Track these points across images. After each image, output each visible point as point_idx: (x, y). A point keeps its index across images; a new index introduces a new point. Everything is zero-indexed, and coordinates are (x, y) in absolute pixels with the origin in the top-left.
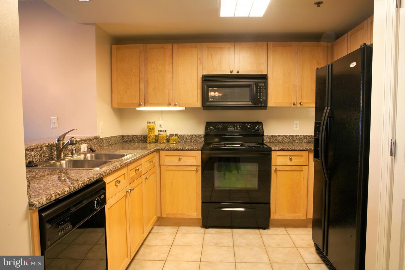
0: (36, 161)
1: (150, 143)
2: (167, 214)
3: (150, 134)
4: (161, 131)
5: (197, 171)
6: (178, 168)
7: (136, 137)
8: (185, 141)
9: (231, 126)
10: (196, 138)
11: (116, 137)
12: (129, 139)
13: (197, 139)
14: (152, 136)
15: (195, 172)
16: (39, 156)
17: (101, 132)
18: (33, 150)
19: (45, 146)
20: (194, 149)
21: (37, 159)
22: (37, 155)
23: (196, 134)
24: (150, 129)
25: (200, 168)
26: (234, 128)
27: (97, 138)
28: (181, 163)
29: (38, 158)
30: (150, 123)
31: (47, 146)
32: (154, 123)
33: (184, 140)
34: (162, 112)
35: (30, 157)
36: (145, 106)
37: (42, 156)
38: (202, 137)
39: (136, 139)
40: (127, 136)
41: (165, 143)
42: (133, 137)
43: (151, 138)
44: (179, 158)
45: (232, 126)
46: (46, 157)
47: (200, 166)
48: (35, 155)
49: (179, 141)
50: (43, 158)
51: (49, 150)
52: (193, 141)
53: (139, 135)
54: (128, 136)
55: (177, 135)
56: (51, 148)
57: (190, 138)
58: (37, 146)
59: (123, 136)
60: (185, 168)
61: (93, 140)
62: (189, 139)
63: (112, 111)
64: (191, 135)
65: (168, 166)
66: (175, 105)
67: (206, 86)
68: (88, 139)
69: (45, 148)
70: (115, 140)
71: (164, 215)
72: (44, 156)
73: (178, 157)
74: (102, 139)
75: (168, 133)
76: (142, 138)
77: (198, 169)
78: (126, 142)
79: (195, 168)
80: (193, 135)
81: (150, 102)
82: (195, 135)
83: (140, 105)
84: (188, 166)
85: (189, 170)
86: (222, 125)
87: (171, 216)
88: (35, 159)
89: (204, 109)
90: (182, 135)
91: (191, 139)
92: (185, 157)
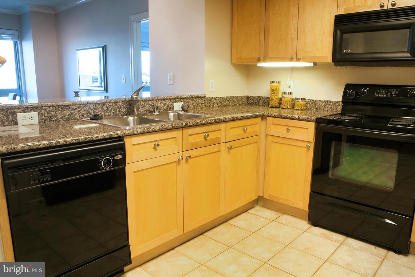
0: (109, 115)
1: (272, 107)
2: (270, 196)
3: (272, 97)
4: (285, 93)
5: (308, 148)
6: (286, 141)
7: (261, 99)
8: (316, 109)
9: (381, 91)
10: (331, 106)
11: (237, 97)
12: (254, 101)
13: (333, 107)
14: (274, 99)
15: (306, 149)
16: (113, 110)
17: (211, 90)
18: (105, 104)
19: (120, 101)
20: (306, 119)
21: (110, 113)
22: (110, 109)
23: (331, 100)
24: (273, 90)
25: (312, 146)
26: (387, 93)
27: (202, 97)
28: (289, 135)
29: (112, 112)
30: (273, 82)
31: (123, 101)
32: (278, 83)
33: (315, 106)
34: (293, 69)
35: (101, 111)
36: (264, 61)
37: (117, 111)
38: (339, 105)
39: (261, 102)
40: (252, 97)
41: (289, 109)
42: (259, 100)
43: (273, 101)
44: (287, 129)
45: (384, 91)
46: (122, 112)
47: (312, 142)
48: (107, 110)
49: (310, 107)
50: (118, 113)
51: (127, 106)
52: (327, 110)
53: (265, 97)
54: (254, 97)
55: (304, 99)
56: (130, 103)
57: (323, 105)
58: (110, 101)
59: (248, 97)
60: (294, 143)
61: (195, 99)
62: (322, 107)
63: (232, 66)
64: (325, 101)
65: (274, 137)
66: (299, 60)
67: (339, 32)
68: (186, 98)
69: (121, 104)
70: (234, 101)
71: (266, 196)
72: (119, 111)
73: (286, 127)
74: (211, 99)
75: (294, 96)
76: (267, 101)
77: (308, 146)
78: (251, 104)
79: (305, 145)
80: (327, 101)
81: (270, 56)
82: (331, 102)
83: (259, 60)
84: (298, 140)
85: (299, 146)
86: (368, 89)
87: (273, 199)
88: (108, 113)
89: (336, 65)
90: (313, 100)
91: (325, 106)
92: (295, 129)
